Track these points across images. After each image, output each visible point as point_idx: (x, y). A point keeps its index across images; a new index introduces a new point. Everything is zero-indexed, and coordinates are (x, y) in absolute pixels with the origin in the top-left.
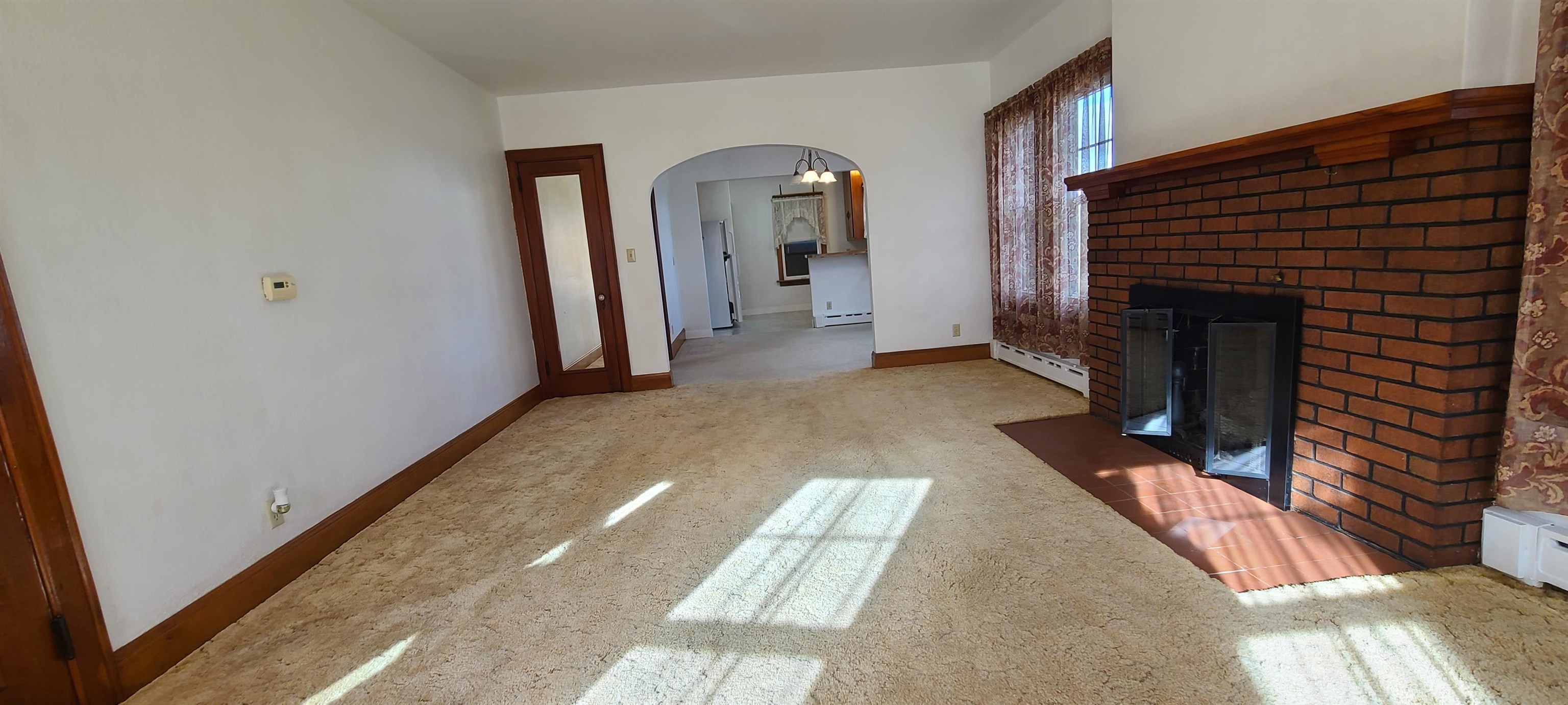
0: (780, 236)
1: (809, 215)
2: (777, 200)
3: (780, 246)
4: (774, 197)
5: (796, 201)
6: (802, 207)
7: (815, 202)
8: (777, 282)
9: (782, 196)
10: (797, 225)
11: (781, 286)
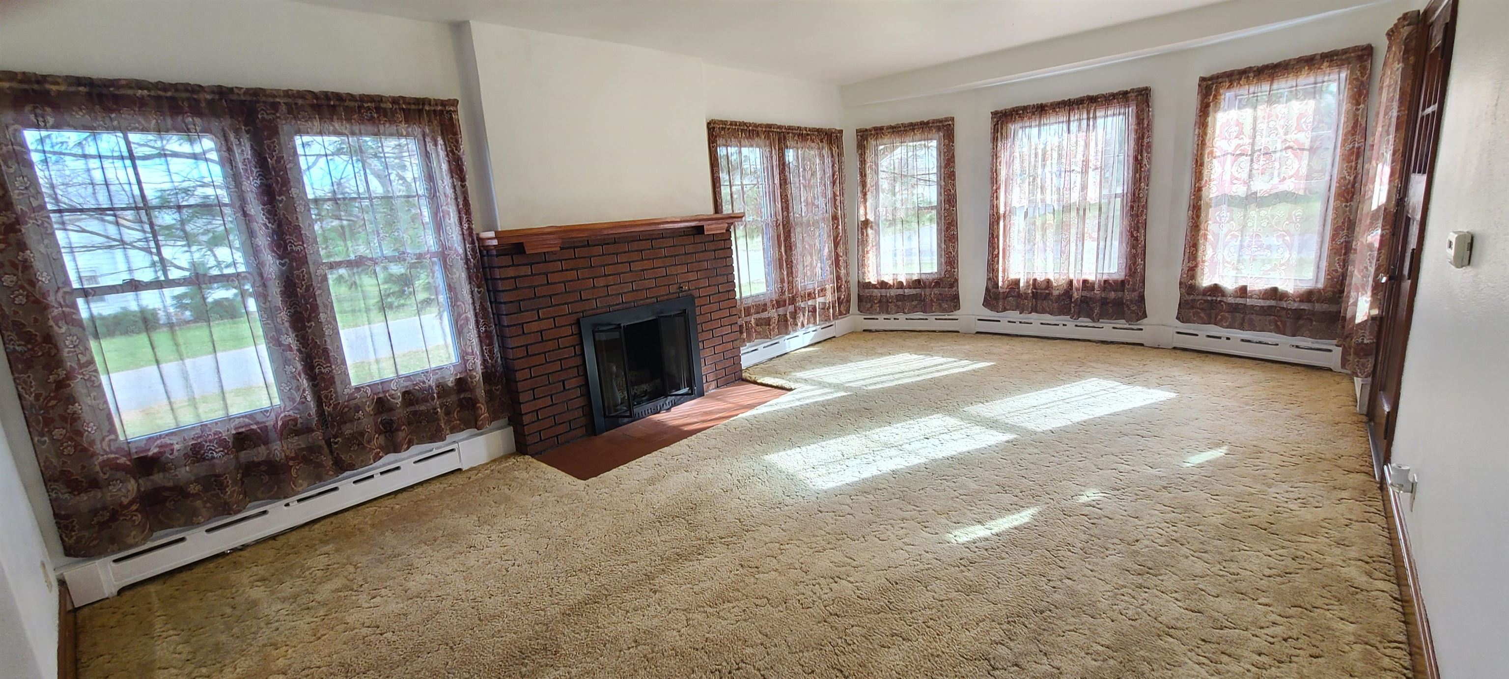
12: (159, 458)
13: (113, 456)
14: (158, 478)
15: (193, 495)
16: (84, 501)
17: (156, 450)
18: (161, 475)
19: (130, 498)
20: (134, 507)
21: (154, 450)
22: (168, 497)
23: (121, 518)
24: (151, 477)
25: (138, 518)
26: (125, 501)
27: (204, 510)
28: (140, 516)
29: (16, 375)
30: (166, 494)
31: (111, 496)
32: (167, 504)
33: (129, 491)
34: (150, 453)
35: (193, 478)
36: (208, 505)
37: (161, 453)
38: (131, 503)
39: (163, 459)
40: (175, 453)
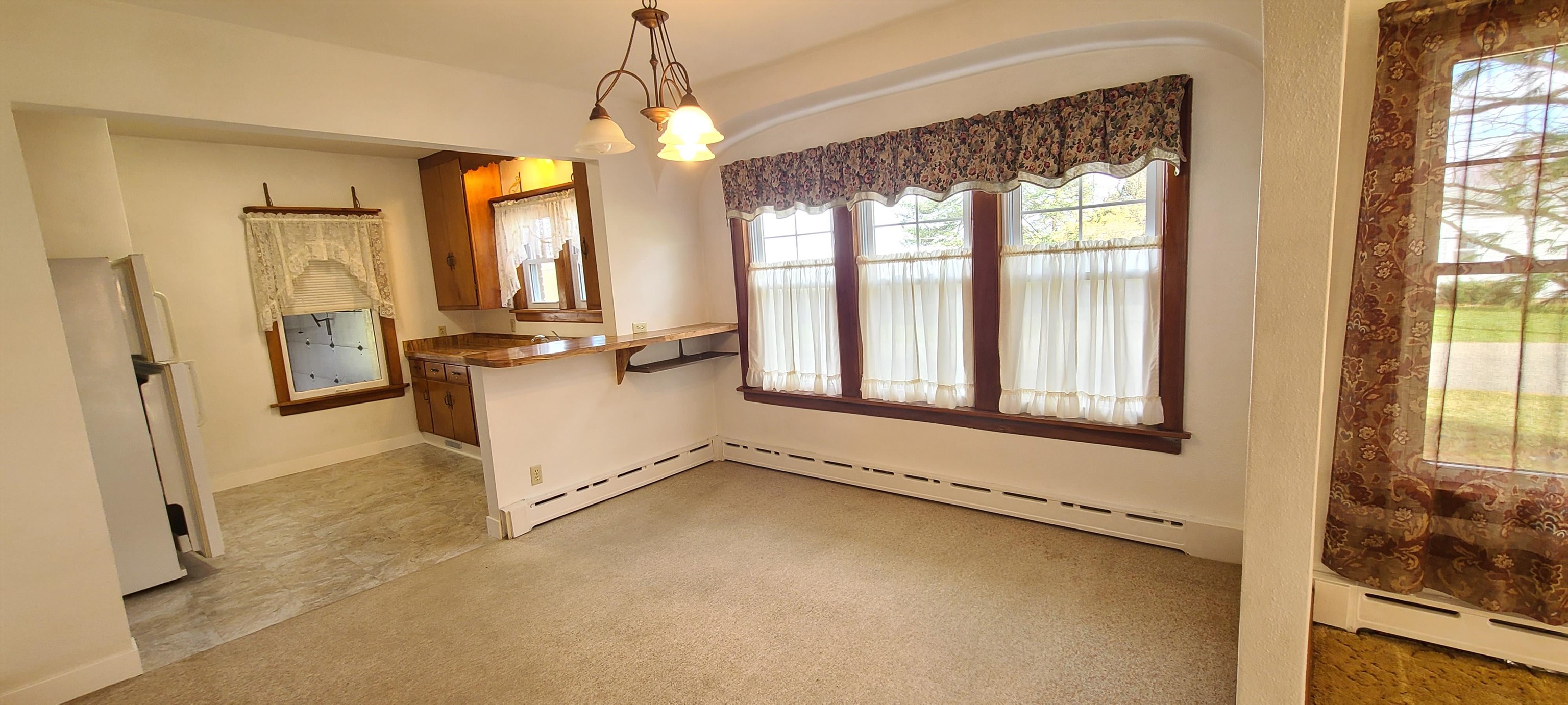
0: (274, 302)
1: (351, 255)
2: (259, 218)
3: (275, 324)
4: (247, 210)
5: (315, 224)
6: (331, 238)
7: (364, 230)
8: (272, 406)
9: (270, 209)
10: (318, 278)
11: (283, 415)
12: (1468, 501)
13: (1415, 479)
14: (1456, 525)
15: (1498, 570)
16: (1363, 514)
17: (1469, 490)
18: (1462, 522)
19: (1415, 536)
20: (1416, 549)
21: (1466, 489)
22: (1459, 555)
23: (1396, 555)
24: (1447, 520)
25: (1415, 563)
26: (1408, 537)
27: (1505, 595)
28: (1417, 562)
29: (1347, 356)
30: (1461, 550)
31: (1395, 524)
32: (1455, 562)
33: (1417, 527)
34: (1459, 491)
35: (1506, 548)
36: (1512, 591)
37: (1474, 497)
38: (1413, 543)
39: (1474, 505)
40: (1495, 506)
